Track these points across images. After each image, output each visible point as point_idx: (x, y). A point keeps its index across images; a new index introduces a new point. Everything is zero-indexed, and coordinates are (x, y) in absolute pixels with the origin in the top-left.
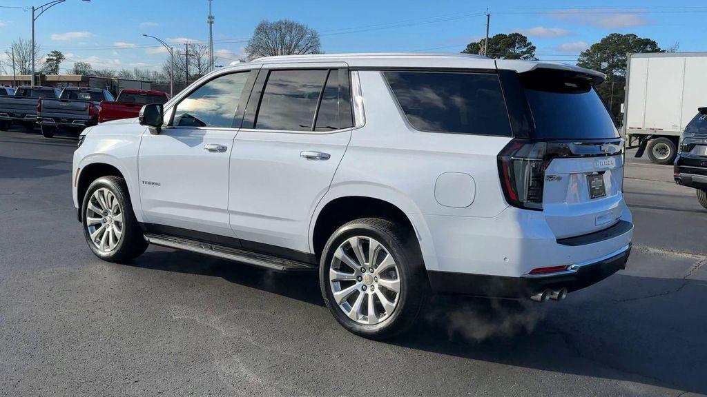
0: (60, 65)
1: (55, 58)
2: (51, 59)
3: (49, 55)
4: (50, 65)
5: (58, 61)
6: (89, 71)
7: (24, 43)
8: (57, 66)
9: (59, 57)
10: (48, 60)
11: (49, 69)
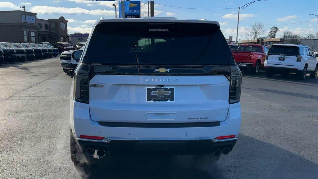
0: (276, 33)
1: (274, 30)
2: (272, 31)
3: (271, 29)
4: (272, 34)
5: (275, 32)
6: (291, 36)
7: (257, 24)
8: (275, 34)
9: (276, 29)
10: (271, 32)
11: (271, 36)
